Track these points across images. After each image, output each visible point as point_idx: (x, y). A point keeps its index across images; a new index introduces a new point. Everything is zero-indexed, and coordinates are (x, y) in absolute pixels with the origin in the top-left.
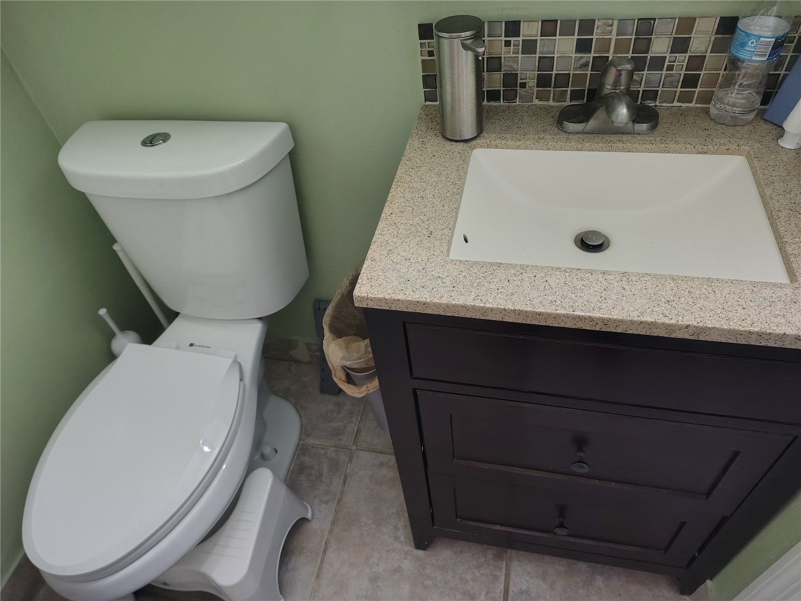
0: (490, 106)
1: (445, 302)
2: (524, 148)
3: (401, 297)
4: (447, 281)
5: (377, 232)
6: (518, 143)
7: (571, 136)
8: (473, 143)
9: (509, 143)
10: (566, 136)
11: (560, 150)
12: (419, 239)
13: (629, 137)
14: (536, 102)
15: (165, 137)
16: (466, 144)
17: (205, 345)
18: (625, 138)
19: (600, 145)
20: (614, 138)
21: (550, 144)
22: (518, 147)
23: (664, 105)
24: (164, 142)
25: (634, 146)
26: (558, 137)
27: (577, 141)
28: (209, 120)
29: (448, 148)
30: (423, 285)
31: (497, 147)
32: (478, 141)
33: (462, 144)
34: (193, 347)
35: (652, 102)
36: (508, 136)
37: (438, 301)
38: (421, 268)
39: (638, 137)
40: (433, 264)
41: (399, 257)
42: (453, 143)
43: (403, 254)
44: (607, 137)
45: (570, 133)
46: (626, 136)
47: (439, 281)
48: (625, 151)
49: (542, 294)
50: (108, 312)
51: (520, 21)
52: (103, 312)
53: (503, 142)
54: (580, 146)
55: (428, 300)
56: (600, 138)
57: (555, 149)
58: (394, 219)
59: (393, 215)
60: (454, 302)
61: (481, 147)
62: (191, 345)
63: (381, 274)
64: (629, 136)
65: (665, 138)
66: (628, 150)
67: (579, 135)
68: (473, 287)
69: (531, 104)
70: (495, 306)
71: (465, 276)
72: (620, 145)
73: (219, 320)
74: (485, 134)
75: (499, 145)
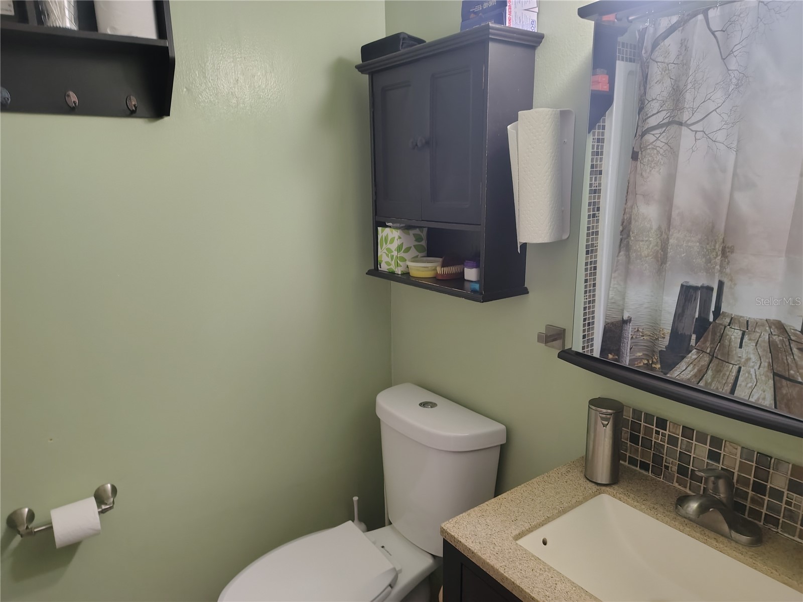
0: (640, 473)
1: (484, 558)
2: (639, 510)
3: (463, 541)
4: (496, 549)
5: (487, 503)
6: (635, 503)
7: (679, 518)
8: (603, 488)
9: (630, 500)
10: (675, 516)
11: (666, 524)
12: (505, 519)
13: (725, 540)
14: (676, 485)
15: (433, 405)
16: (596, 486)
17: (390, 552)
18: (721, 539)
19: (698, 534)
20: (712, 534)
21: (659, 515)
22: (635, 507)
23: (785, 535)
24: (431, 407)
25: (726, 548)
26: (669, 513)
27: (681, 524)
28: (469, 408)
29: (581, 482)
30: (481, 542)
31: (620, 499)
32: (608, 489)
33: (593, 484)
34: (383, 549)
35: (774, 527)
36: (632, 495)
37: (480, 555)
38: (490, 533)
39: (733, 544)
40: (499, 536)
41: (484, 521)
42: (587, 481)
43: (488, 521)
44: (707, 532)
45: (679, 515)
46: (724, 538)
47: (492, 547)
48: (717, 549)
49: (544, 588)
50: (358, 500)
51: (667, 420)
52: (356, 499)
53: (625, 498)
54: (681, 528)
55: (476, 551)
56: (701, 529)
57: (662, 521)
58: (503, 501)
59: (505, 500)
60: (488, 561)
61: (609, 494)
62: (383, 547)
63: (465, 523)
64: (727, 539)
65: (756, 556)
66: (720, 550)
67: (685, 520)
68: (508, 560)
69: (671, 484)
70: (509, 578)
71: (510, 552)
72: (714, 543)
73: (407, 539)
74: (616, 487)
75: (622, 499)
